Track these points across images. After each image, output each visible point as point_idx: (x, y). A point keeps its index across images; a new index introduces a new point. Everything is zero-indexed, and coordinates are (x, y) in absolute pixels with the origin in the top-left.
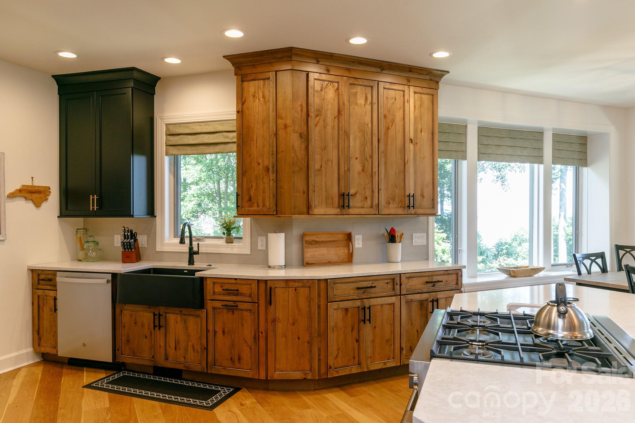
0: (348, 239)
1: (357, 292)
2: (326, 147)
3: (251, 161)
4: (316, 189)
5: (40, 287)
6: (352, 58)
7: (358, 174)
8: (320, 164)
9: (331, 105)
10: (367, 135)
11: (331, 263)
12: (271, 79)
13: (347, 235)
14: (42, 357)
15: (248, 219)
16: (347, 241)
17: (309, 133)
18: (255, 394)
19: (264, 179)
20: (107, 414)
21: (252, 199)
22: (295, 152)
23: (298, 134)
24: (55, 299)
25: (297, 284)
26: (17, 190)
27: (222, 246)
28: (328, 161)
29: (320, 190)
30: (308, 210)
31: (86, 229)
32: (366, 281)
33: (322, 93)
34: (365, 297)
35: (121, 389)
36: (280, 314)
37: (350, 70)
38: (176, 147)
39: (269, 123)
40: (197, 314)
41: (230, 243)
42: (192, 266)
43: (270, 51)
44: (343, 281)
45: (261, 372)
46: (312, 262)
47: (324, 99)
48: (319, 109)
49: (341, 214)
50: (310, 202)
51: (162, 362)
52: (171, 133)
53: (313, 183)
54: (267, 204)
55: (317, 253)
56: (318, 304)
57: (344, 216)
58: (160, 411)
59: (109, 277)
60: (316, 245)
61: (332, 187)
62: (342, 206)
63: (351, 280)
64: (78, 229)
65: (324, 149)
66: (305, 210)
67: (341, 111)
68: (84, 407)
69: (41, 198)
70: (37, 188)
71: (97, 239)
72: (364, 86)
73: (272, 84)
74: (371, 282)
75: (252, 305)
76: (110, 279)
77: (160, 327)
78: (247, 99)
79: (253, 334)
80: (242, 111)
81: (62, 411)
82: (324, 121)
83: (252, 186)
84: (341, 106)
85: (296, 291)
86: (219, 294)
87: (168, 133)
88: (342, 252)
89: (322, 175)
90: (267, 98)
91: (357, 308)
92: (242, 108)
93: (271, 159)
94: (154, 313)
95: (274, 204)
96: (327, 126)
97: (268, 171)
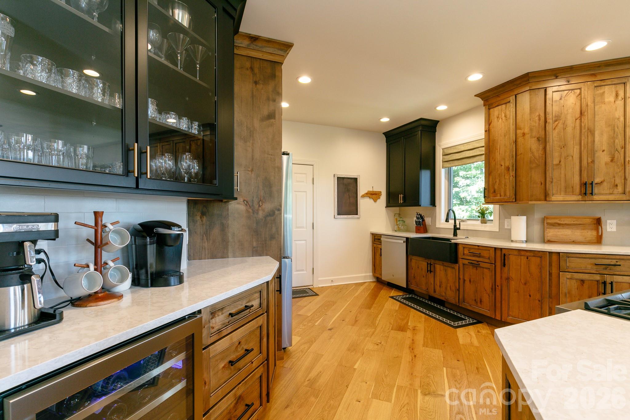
0: (597, 223)
1: (595, 267)
2: (565, 145)
3: (495, 164)
4: (554, 180)
5: (375, 242)
6: (597, 63)
7: (605, 165)
8: (559, 159)
9: (572, 109)
10: (618, 128)
11: (575, 242)
12: (511, 101)
13: (596, 220)
14: (377, 279)
15: (497, 206)
16: (596, 225)
17: (547, 136)
18: (492, 329)
19: (505, 176)
20: (395, 313)
21: (496, 191)
22: (532, 153)
23: (536, 138)
24: (381, 249)
25: (528, 254)
26: (365, 193)
27: (477, 225)
28: (568, 156)
29: (558, 181)
30: (546, 197)
31: (399, 214)
32: (608, 259)
33: (562, 101)
34: (607, 273)
35: (407, 303)
36: (513, 274)
37: (595, 75)
38: (449, 162)
39: (510, 134)
40: (453, 267)
41: (484, 223)
42: (455, 237)
43: (510, 82)
44: (578, 255)
45: (497, 314)
46: (554, 240)
47: (563, 106)
48: (558, 115)
49: (582, 200)
50: (547, 191)
51: (432, 294)
52: (445, 154)
53: (551, 175)
54: (508, 194)
55: (559, 233)
56: (549, 272)
57: (587, 202)
58: (423, 319)
59: (405, 239)
60: (559, 227)
61: (573, 177)
62: (584, 194)
63: (587, 256)
64: (395, 214)
65: (564, 147)
66: (543, 197)
67: (584, 112)
68: (386, 306)
69: (377, 197)
70: (375, 192)
71: (404, 220)
72: (614, 84)
73: (512, 105)
74: (615, 261)
75: (491, 265)
76: (405, 240)
77: (431, 272)
78: (492, 121)
79: (491, 284)
80: (489, 130)
81: (375, 305)
82: (564, 124)
83: (496, 182)
84: (584, 108)
85: (528, 259)
86: (467, 255)
87: (444, 154)
88: (591, 234)
89: (561, 169)
90: (508, 116)
91: (597, 282)
92: (489, 128)
93: (511, 161)
94: (428, 263)
95: (514, 194)
96: (567, 127)
97: (509, 170)
